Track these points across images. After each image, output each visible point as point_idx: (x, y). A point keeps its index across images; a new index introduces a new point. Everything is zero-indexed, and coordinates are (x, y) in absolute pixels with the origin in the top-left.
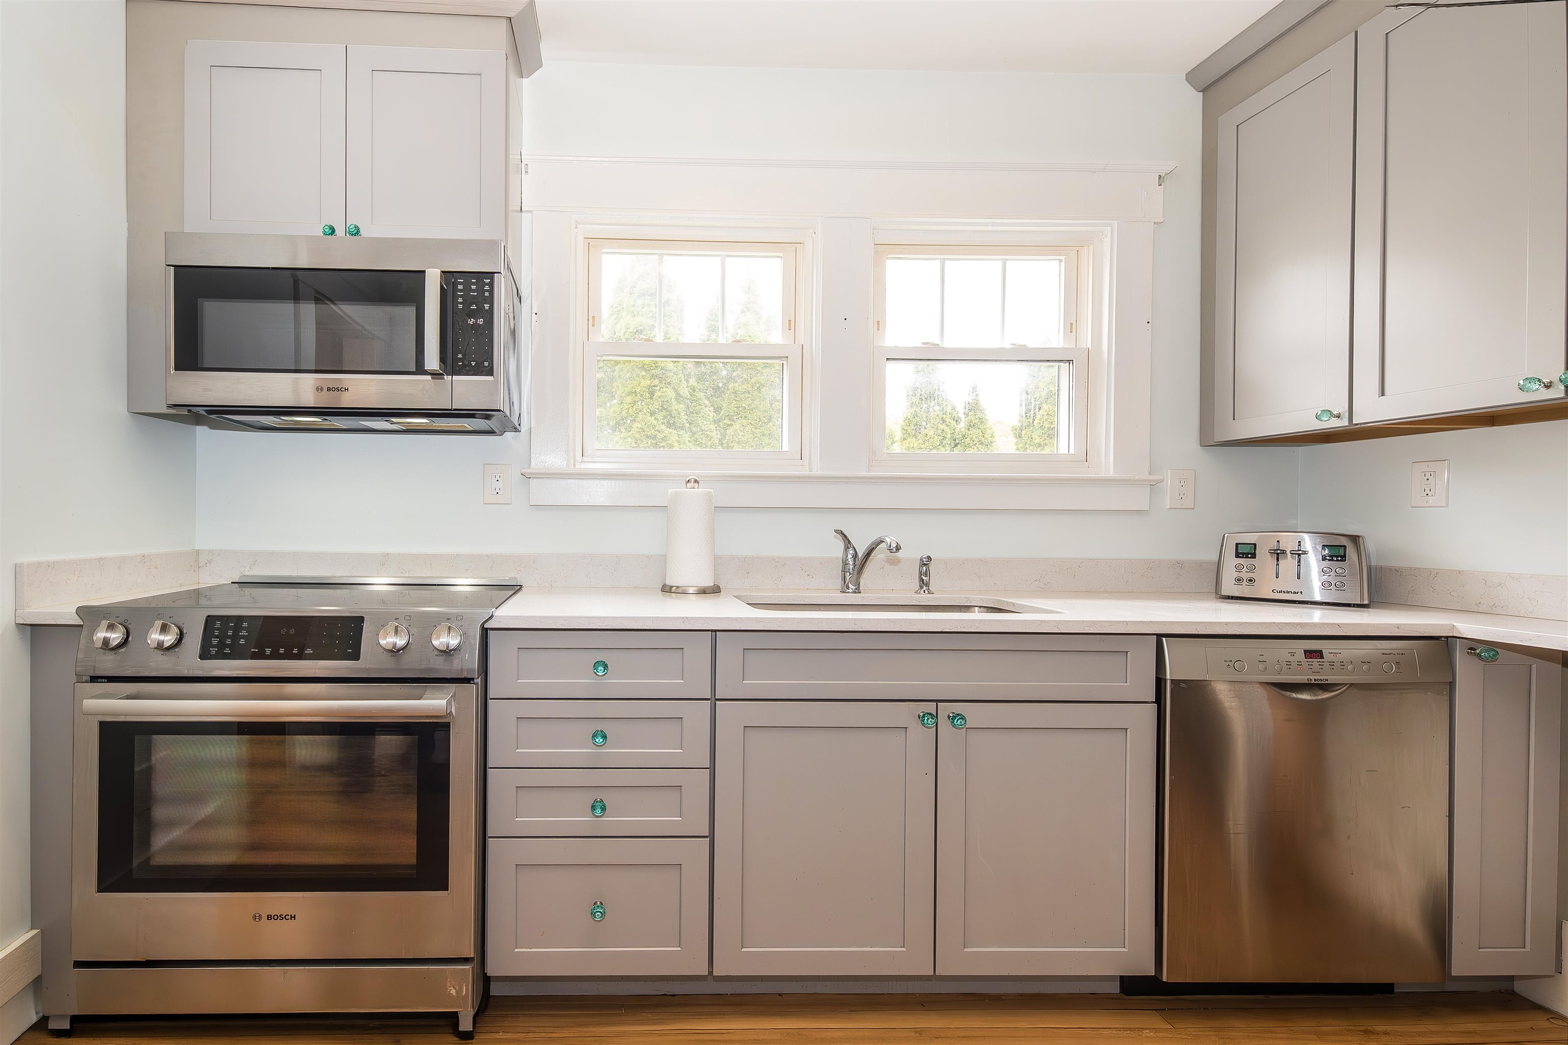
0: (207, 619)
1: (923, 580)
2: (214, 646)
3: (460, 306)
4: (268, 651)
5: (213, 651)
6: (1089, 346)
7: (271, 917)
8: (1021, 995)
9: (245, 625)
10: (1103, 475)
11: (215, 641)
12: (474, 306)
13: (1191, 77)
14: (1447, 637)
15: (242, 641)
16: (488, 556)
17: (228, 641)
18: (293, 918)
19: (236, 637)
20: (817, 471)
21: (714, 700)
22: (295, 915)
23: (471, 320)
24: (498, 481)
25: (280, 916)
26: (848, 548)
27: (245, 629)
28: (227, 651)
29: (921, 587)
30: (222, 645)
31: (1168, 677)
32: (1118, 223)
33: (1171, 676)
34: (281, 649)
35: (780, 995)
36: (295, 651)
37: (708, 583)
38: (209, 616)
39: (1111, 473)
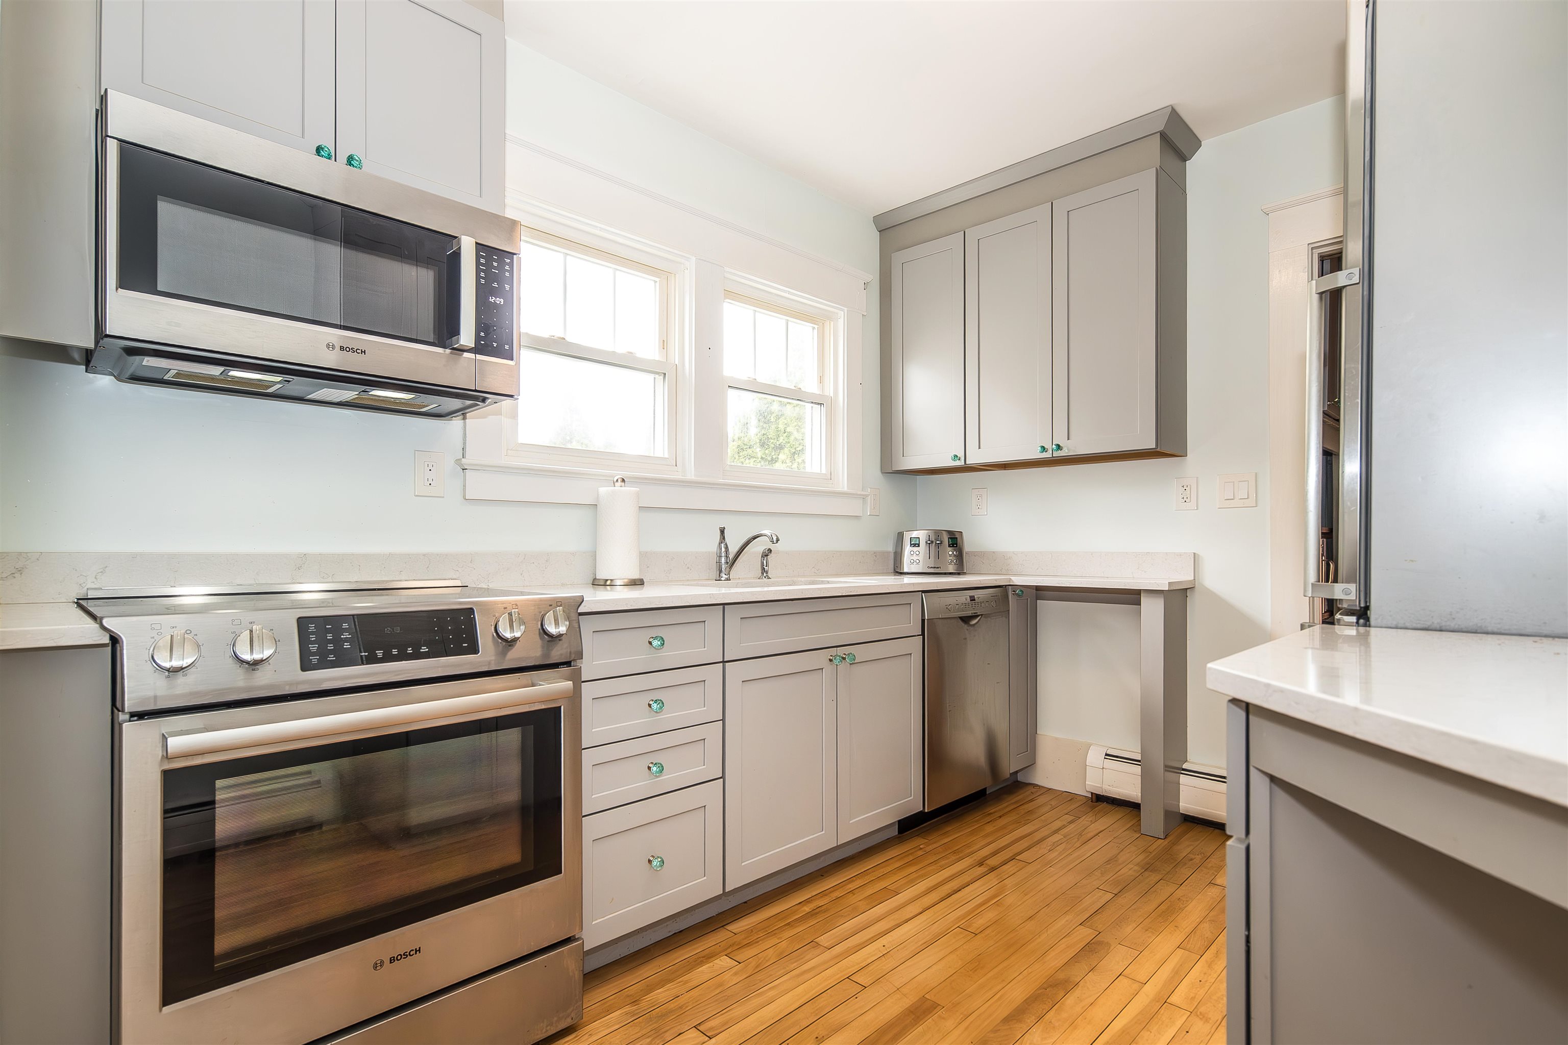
0: (297, 620)
1: (764, 568)
2: (314, 654)
3: (483, 281)
4: (380, 654)
5: (314, 659)
6: (832, 395)
7: (394, 960)
8: (860, 852)
9: (345, 626)
10: (840, 489)
11: (314, 648)
12: (496, 284)
13: (877, 219)
14: (1006, 586)
15: (347, 645)
16: (424, 555)
17: (331, 647)
18: (418, 952)
19: (338, 642)
20: (691, 475)
21: (724, 662)
22: (420, 948)
23: (492, 298)
24: (430, 470)
25: (404, 955)
26: (722, 543)
27: (346, 630)
28: (331, 658)
29: (763, 573)
30: (323, 653)
31: (926, 618)
32: (847, 310)
33: (928, 617)
34: (393, 650)
35: (745, 902)
36: (410, 650)
37: (636, 576)
38: (300, 618)
39: (846, 489)
